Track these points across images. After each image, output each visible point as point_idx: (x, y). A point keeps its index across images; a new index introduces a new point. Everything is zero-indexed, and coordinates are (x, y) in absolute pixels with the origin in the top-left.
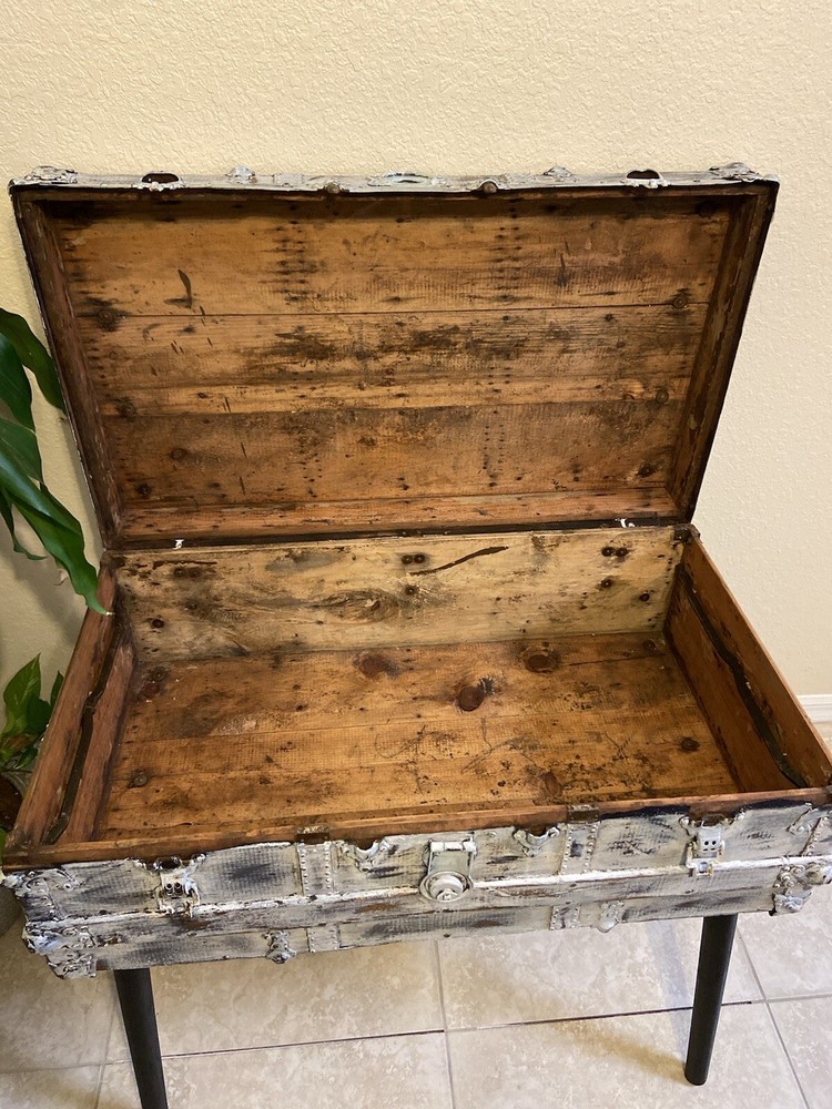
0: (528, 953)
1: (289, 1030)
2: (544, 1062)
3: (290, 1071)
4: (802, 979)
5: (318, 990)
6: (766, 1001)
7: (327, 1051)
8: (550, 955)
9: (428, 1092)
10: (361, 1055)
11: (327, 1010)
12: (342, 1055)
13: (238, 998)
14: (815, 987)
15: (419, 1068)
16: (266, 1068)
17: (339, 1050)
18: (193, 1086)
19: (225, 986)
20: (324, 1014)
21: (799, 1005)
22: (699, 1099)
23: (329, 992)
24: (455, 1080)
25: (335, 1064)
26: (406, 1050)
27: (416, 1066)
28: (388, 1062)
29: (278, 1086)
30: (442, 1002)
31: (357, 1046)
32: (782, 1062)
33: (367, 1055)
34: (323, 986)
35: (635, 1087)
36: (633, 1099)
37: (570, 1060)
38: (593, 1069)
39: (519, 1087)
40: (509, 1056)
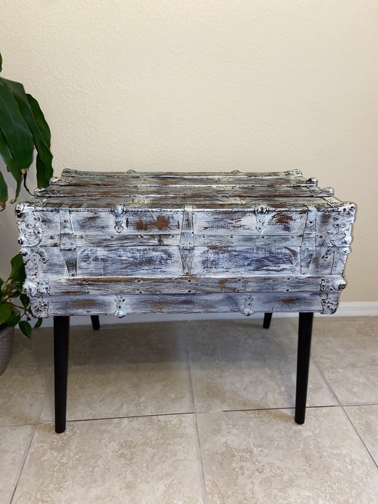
0: (233, 387)
1: (125, 410)
2: (240, 424)
3: (123, 426)
4: (358, 398)
5: (137, 398)
6: (340, 405)
7: (141, 419)
8: (242, 388)
9: (187, 434)
10: (156, 421)
11: (141, 405)
12: (147, 421)
13: (101, 401)
14: (363, 401)
15: (182, 425)
16: (112, 425)
17: (147, 419)
18: (78, 431)
19: (95, 397)
20: (140, 406)
21: (357, 407)
22: (312, 439)
23: (143, 399)
24: (199, 430)
25: (144, 423)
26: (177, 419)
27: (181, 425)
28: (168, 423)
29: (118, 432)
30: (194, 403)
31: (154, 417)
32: (350, 427)
33: (159, 421)
34: (140, 397)
35: (282, 434)
36: (281, 438)
37: (252, 424)
38: (262, 427)
39: (228, 433)
40: (224, 422)
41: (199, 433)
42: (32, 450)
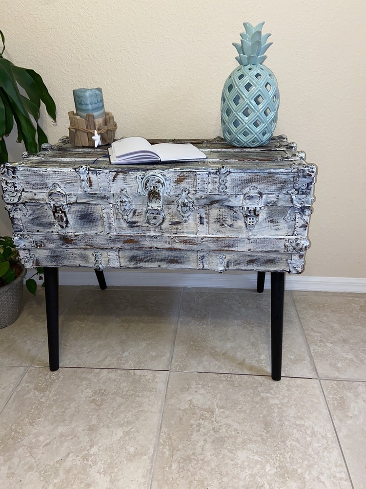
0: (213, 351)
1: (106, 363)
2: (209, 385)
3: (102, 376)
4: (339, 374)
5: (121, 353)
6: (318, 378)
7: (119, 371)
8: (221, 353)
9: (156, 388)
10: (132, 374)
11: (123, 359)
12: (124, 374)
13: (89, 352)
14: (344, 377)
15: (155, 380)
16: (92, 374)
17: (124, 371)
18: (61, 376)
19: (85, 348)
20: (121, 360)
21: (336, 382)
22: (278, 407)
23: (126, 354)
24: (169, 386)
25: (121, 375)
26: (151, 375)
27: (154, 380)
28: (143, 377)
29: (95, 380)
30: (171, 362)
31: (131, 371)
32: (322, 400)
33: (134, 374)
34: (124, 352)
35: (249, 399)
36: (246, 402)
37: (221, 386)
38: (231, 390)
39: (196, 392)
40: (194, 382)
41: (168, 389)
42: (19, 388)
